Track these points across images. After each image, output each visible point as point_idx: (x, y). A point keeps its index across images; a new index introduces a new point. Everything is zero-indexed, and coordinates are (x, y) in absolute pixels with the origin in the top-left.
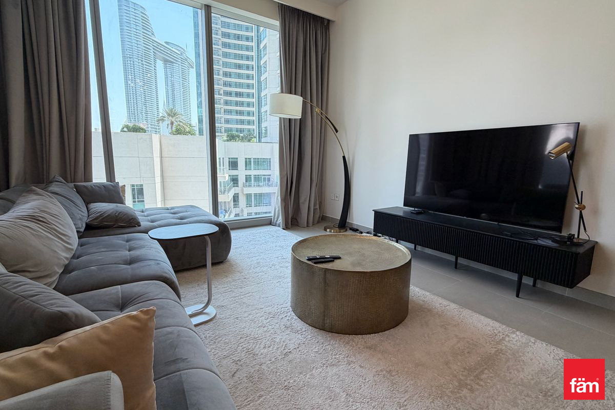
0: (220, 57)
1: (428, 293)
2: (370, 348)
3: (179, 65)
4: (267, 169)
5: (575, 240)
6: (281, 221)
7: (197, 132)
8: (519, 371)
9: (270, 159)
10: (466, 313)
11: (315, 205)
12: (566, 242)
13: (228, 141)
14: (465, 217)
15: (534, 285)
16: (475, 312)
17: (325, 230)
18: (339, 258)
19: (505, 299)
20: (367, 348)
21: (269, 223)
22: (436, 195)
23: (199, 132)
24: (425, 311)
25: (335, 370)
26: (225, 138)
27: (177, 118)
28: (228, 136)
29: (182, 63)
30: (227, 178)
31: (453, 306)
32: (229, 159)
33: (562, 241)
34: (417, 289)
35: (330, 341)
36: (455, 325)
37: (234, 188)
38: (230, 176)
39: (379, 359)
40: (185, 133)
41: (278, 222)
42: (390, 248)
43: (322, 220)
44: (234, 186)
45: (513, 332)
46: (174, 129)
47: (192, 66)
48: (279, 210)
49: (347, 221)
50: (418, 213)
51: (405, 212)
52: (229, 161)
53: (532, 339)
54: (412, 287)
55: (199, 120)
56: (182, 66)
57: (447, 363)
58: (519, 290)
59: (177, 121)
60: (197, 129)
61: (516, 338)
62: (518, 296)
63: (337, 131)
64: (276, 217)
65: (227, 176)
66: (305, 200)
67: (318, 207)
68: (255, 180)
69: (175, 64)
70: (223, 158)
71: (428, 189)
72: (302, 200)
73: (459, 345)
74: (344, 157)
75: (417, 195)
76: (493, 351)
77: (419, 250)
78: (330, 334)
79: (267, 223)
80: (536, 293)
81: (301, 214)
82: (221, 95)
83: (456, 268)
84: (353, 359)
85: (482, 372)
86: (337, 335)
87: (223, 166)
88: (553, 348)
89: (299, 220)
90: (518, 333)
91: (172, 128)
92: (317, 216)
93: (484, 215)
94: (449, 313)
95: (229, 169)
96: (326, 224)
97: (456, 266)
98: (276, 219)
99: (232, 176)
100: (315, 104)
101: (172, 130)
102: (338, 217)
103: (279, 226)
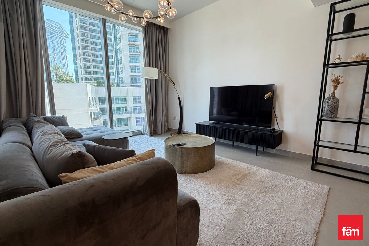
0: (88, 32)
1: (222, 157)
2: (202, 177)
3: (58, 35)
4: (125, 103)
5: (275, 130)
6: (148, 132)
7: (75, 81)
8: (255, 178)
9: (126, 97)
10: (237, 162)
11: (165, 123)
12: (272, 131)
13: (98, 86)
14: (236, 124)
15: (263, 150)
16: (241, 162)
17: (171, 135)
18: (186, 144)
19: (252, 157)
20: (201, 177)
21: (141, 133)
22: (223, 115)
23: (76, 80)
24: (221, 163)
25: (190, 185)
26: (95, 84)
27: (60, 71)
28: (97, 83)
29: (60, 34)
30: (99, 110)
31: (232, 160)
32: (99, 97)
33: (271, 131)
34: (218, 156)
35: (186, 177)
36: (233, 167)
37: (103, 116)
38: (100, 108)
39: (206, 180)
40: (66, 81)
41: (146, 133)
42: (206, 139)
43: (169, 130)
44: (103, 115)
45: (254, 167)
46: (58, 78)
47: (67, 36)
48: (146, 126)
49: (182, 130)
50: (216, 124)
51: (210, 124)
52: (99, 99)
53: (260, 168)
54: (216, 156)
55: (75, 72)
56: (60, 36)
57: (230, 178)
58: (257, 152)
59: (60, 73)
60: (74, 78)
61: (255, 168)
62: (257, 155)
63: (175, 85)
64: (144, 130)
65: (98, 108)
66: (160, 120)
67: (166, 124)
68: (117, 111)
69: (54, 35)
70: (95, 97)
71: (219, 112)
72: (158, 121)
73: (234, 173)
74: (179, 98)
75: (214, 115)
76: (247, 173)
77: (217, 141)
78: (185, 175)
79: (139, 134)
80: (264, 153)
81: (158, 128)
82: (90, 56)
83: (233, 147)
84: (196, 181)
85: (243, 179)
86: (188, 175)
87: (95, 102)
88: (267, 170)
89: (157, 131)
90: (255, 167)
91: (56, 78)
92: (166, 128)
93: (244, 123)
94: (231, 163)
95: (99, 104)
96: (171, 132)
97: (233, 146)
98: (144, 131)
99: (102, 108)
100: (162, 71)
101: (56, 79)
102: (177, 128)
103: (147, 135)
